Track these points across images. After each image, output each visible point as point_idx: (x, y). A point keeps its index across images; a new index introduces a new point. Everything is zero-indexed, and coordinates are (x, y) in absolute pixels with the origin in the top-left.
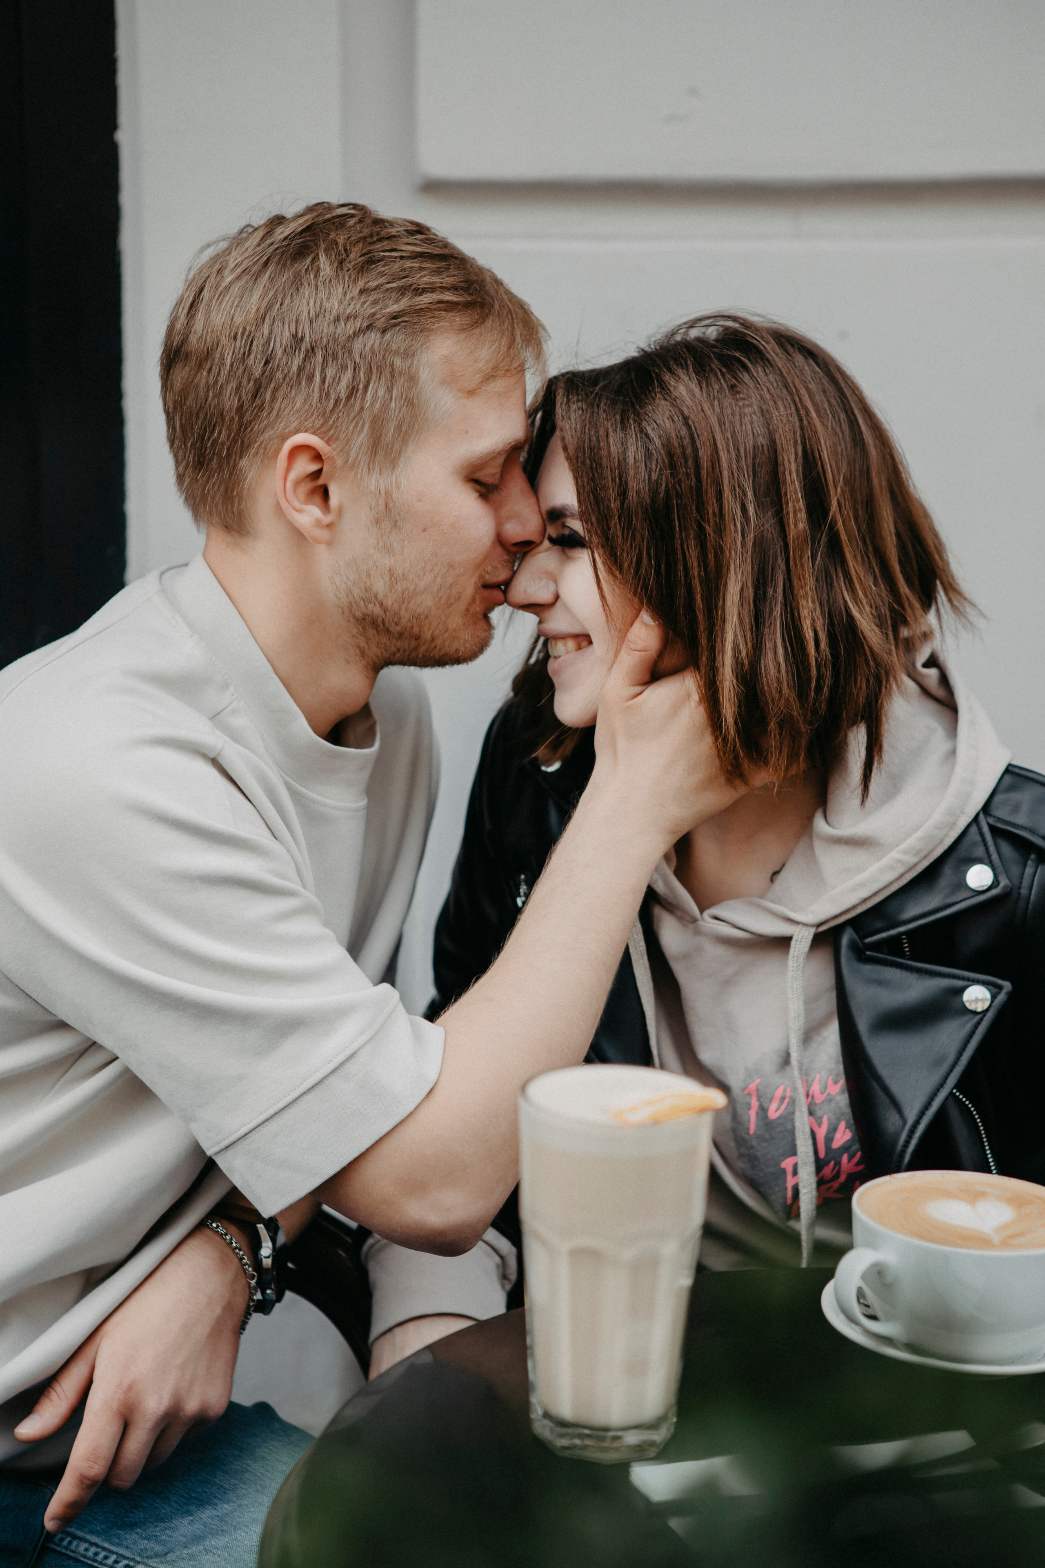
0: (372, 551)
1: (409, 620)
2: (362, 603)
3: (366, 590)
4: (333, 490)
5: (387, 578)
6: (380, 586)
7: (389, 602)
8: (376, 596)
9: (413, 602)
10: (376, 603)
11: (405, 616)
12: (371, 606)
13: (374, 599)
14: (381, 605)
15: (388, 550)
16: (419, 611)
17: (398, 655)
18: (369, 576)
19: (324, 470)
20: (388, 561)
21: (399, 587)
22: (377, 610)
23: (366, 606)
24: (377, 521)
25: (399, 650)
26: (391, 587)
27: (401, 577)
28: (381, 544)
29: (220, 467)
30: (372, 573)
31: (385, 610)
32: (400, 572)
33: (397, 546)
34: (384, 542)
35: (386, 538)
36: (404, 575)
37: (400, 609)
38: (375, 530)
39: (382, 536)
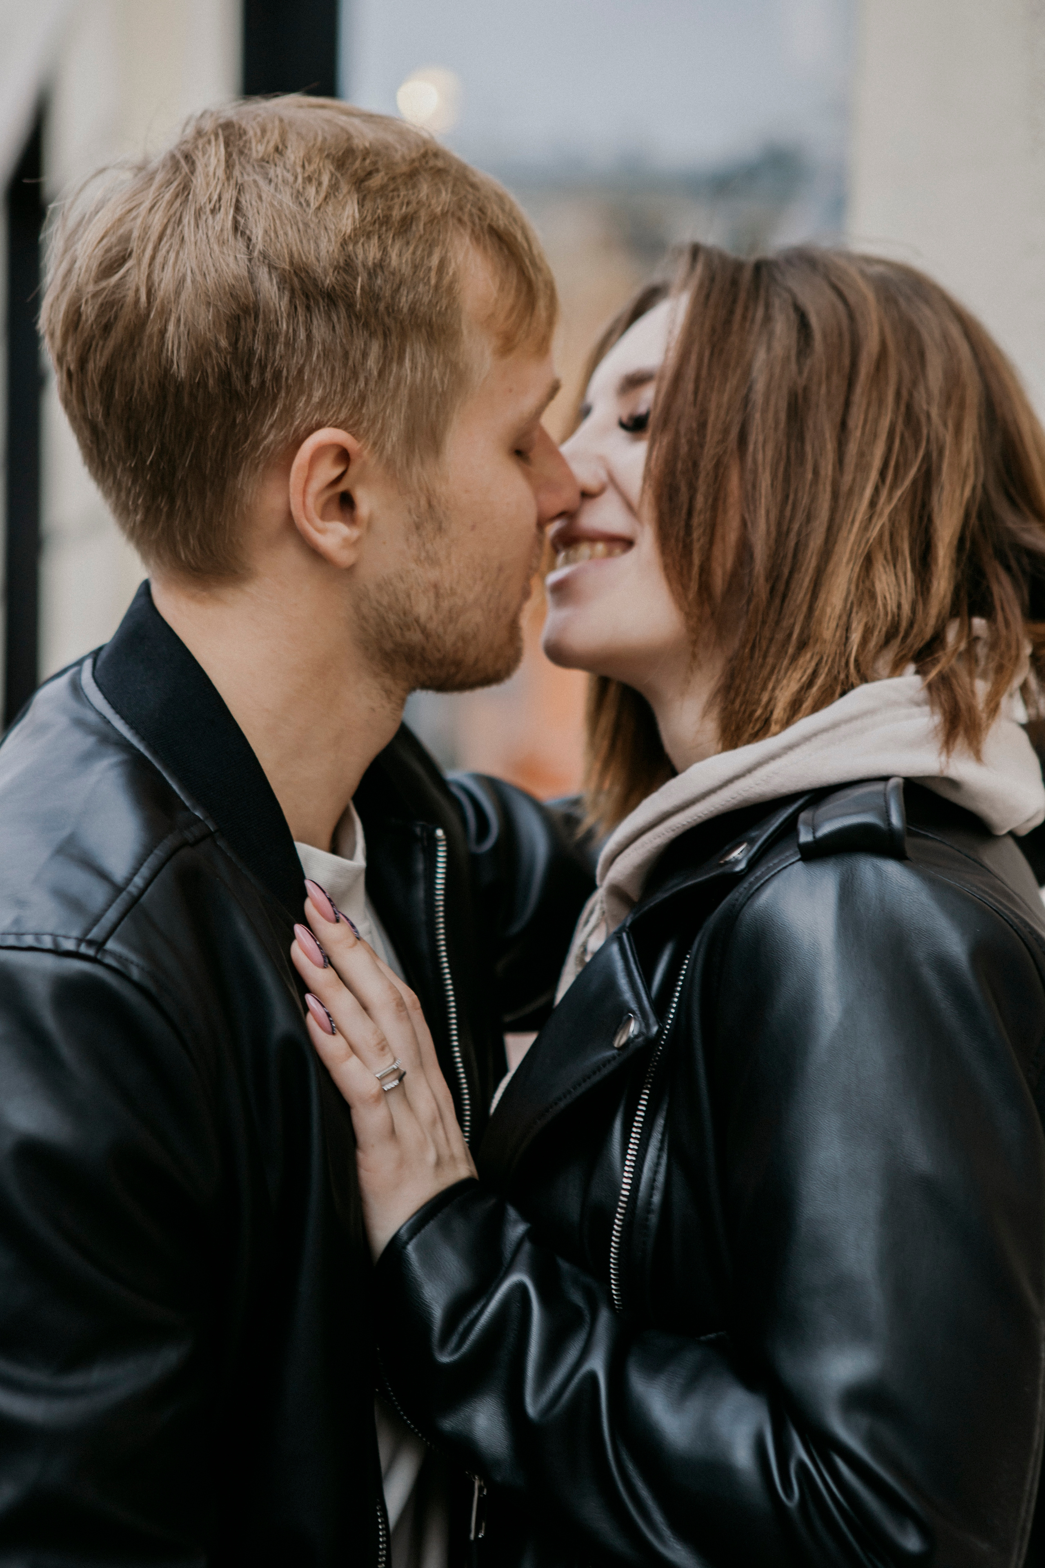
0: (412, 566)
1: (454, 644)
2: (398, 632)
3: (405, 614)
4: (359, 496)
6: (422, 608)
7: (432, 626)
10: (417, 628)
11: (450, 640)
12: (408, 634)
14: (423, 631)
15: (431, 561)
18: (409, 596)
19: (350, 471)
20: (433, 574)
21: (445, 604)
22: (415, 637)
23: (403, 635)
24: (418, 527)
26: (437, 607)
27: (449, 592)
28: (423, 554)
30: (413, 593)
32: (447, 585)
33: (442, 554)
34: (427, 552)
35: (428, 546)
36: (451, 589)
37: (445, 632)
38: (414, 539)
39: (424, 544)
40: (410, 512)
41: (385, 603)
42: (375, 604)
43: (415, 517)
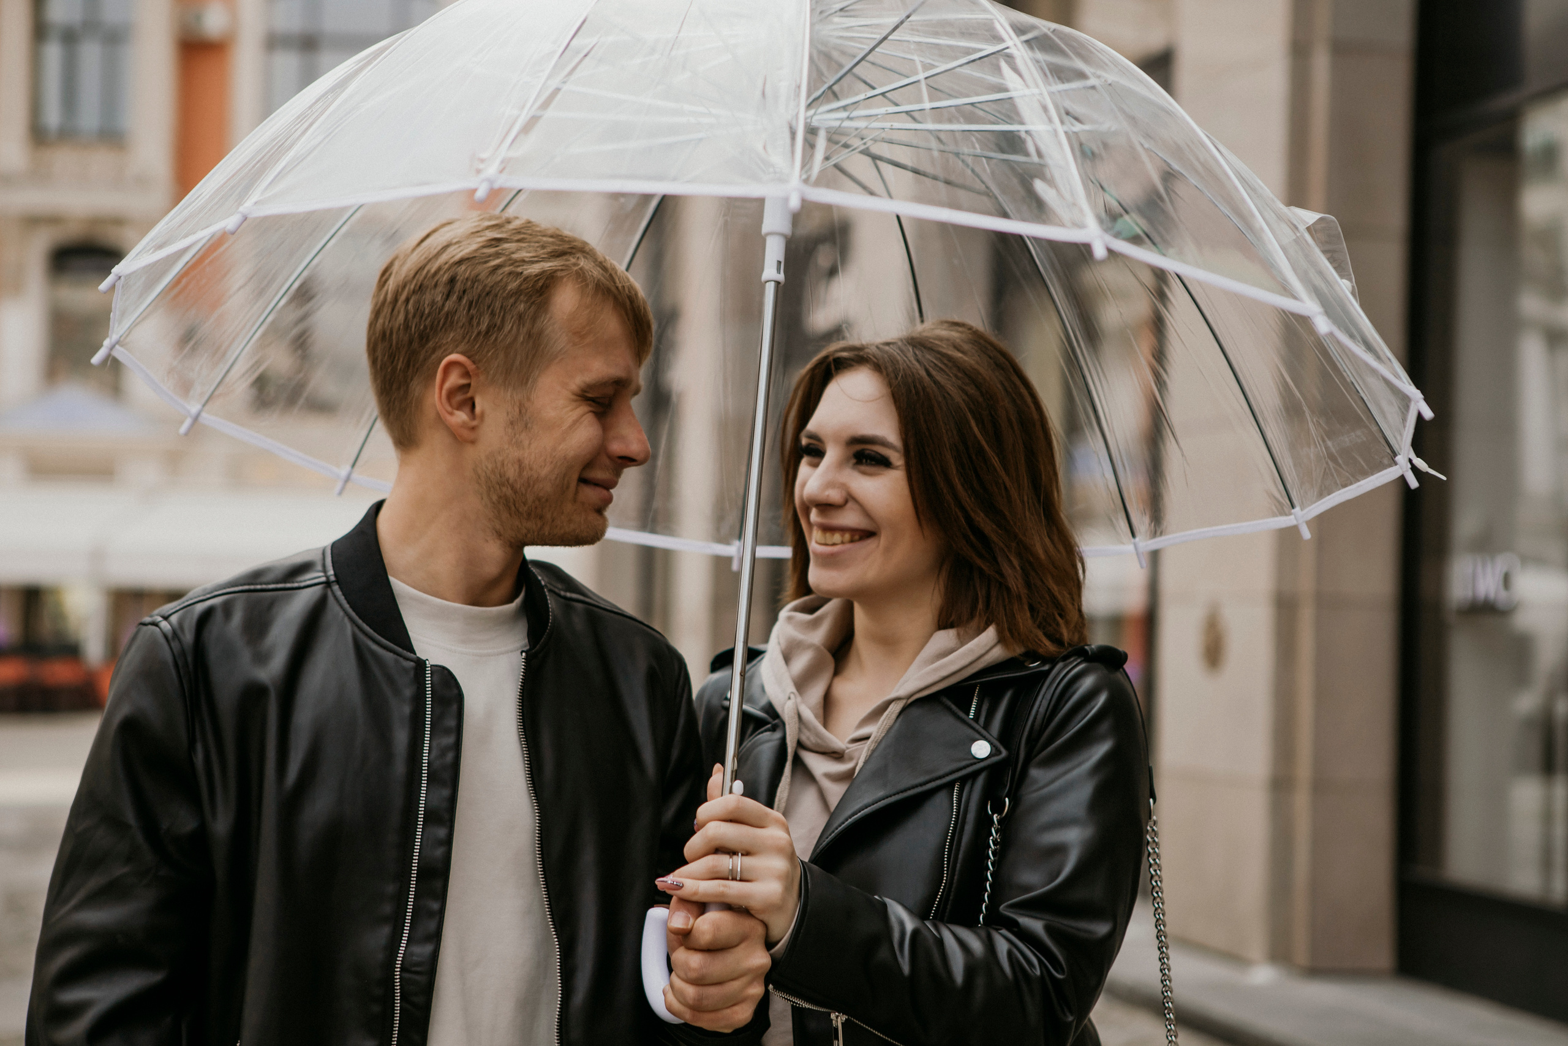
0: (507, 447)
1: (534, 502)
3: (501, 476)
4: (478, 401)
5: (517, 467)
6: (511, 473)
7: (518, 486)
8: (508, 480)
9: (536, 487)
10: (508, 486)
11: (530, 498)
13: (506, 483)
14: (512, 487)
15: (518, 445)
16: (541, 494)
17: (529, 535)
18: (502, 465)
19: (472, 384)
21: (525, 475)
22: (508, 492)
23: (501, 490)
25: (529, 531)
26: (520, 474)
27: (527, 467)
28: (513, 440)
29: (399, 388)
30: (505, 463)
31: (515, 492)
32: (526, 463)
33: (525, 443)
34: (516, 439)
35: (518, 436)
36: (530, 465)
37: (526, 492)
38: (509, 430)
39: (515, 435)
40: (507, 414)
41: (490, 468)
42: (484, 468)
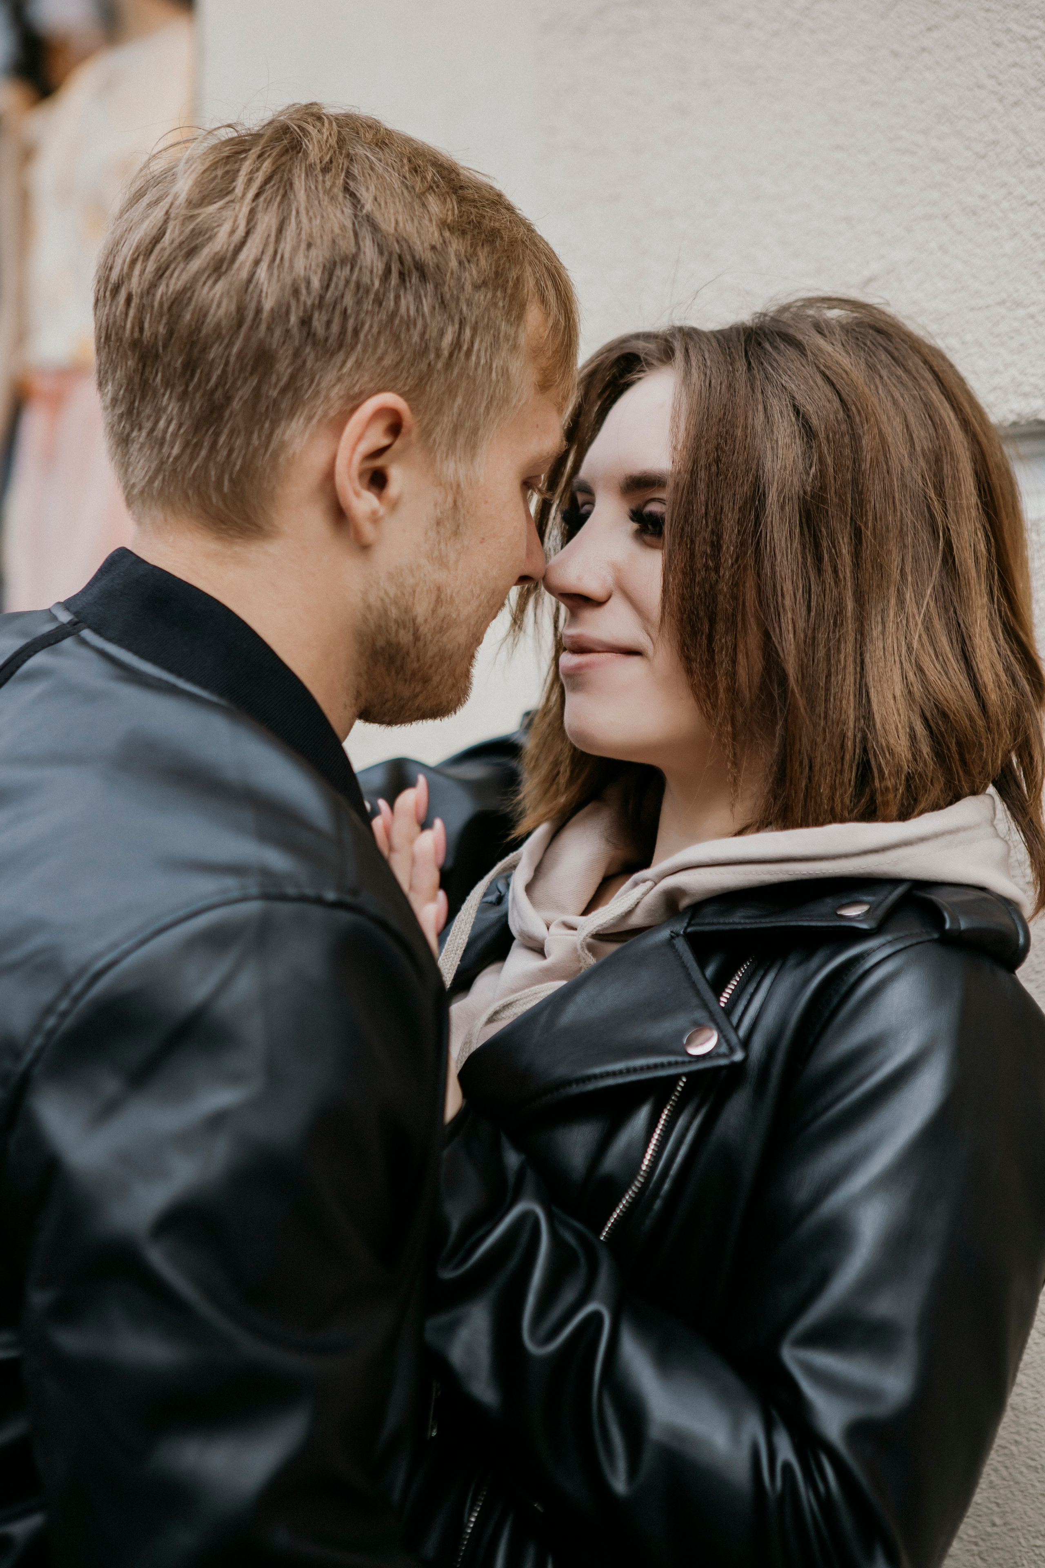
0: (423, 561)
2: (394, 628)
4: (392, 477)
5: (433, 598)
6: (422, 609)
12: (402, 632)
15: (442, 562)
18: (414, 592)
20: (440, 576)
21: (441, 611)
27: (449, 599)
28: (436, 553)
30: (418, 590)
33: (452, 557)
34: (440, 550)
35: (443, 545)
36: (451, 597)
37: (431, 641)
38: (432, 534)
39: (439, 543)
40: (435, 505)
41: (392, 595)
42: (382, 594)
43: (438, 511)
